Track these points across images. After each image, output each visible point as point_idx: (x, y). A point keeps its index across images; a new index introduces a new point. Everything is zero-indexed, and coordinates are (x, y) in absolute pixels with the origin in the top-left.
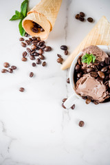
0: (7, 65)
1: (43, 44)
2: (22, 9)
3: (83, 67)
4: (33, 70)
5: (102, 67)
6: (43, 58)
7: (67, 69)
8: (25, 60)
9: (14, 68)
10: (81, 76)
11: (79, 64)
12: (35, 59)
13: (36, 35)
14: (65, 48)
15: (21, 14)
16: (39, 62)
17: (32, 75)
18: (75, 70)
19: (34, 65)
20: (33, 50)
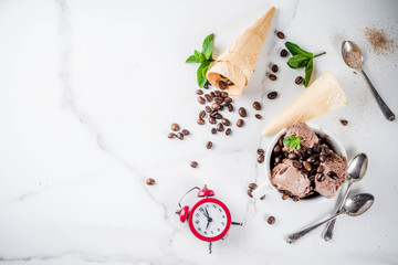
0: (177, 127)
1: (229, 102)
3: (284, 149)
4: (213, 138)
5: (309, 156)
6: (228, 123)
8: (202, 122)
9: (186, 133)
10: (281, 162)
11: (279, 144)
12: (215, 122)
15: (203, 55)
17: (210, 145)
19: (214, 131)
20: (216, 110)
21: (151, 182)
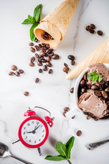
0: (15, 68)
1: (51, 51)
2: (35, 15)
3: (88, 83)
4: (40, 76)
6: (50, 65)
7: (72, 79)
8: (32, 64)
9: (21, 72)
10: (85, 91)
11: (84, 79)
12: (42, 65)
13: (46, 42)
14: (72, 58)
15: (34, 19)
16: (46, 69)
17: (37, 81)
18: (80, 85)
19: (41, 71)
20: (42, 56)
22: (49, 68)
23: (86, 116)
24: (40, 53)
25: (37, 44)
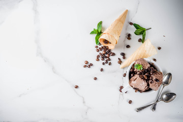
0: (87, 62)
1: (110, 51)
2: (98, 28)
3: (135, 70)
4: (103, 67)
5: (146, 73)
6: (109, 60)
8: (98, 60)
9: (91, 65)
10: (134, 76)
11: (133, 68)
12: (104, 60)
13: (106, 45)
14: (123, 54)
15: (98, 30)
17: (102, 70)
18: (130, 72)
19: (103, 64)
20: (104, 54)
21: (77, 87)
22: (109, 62)
23: (135, 90)
24: (102, 52)
25: (100, 47)
